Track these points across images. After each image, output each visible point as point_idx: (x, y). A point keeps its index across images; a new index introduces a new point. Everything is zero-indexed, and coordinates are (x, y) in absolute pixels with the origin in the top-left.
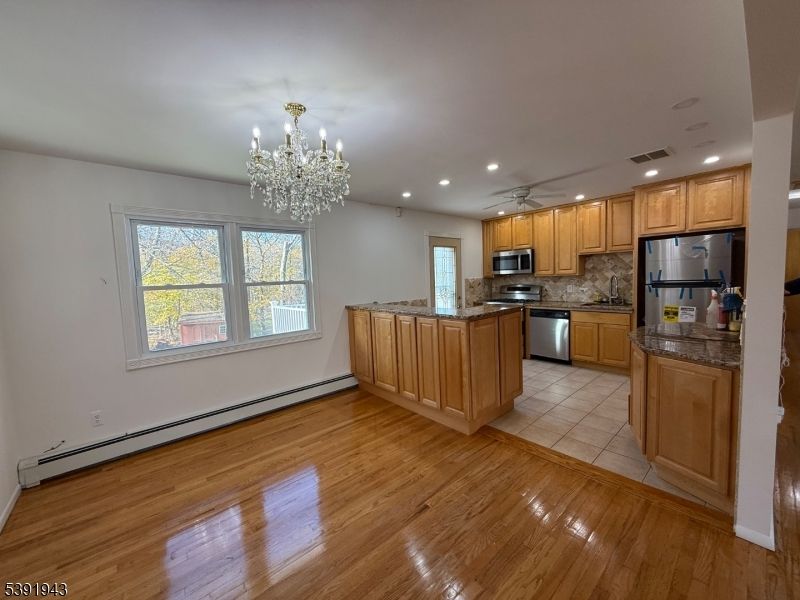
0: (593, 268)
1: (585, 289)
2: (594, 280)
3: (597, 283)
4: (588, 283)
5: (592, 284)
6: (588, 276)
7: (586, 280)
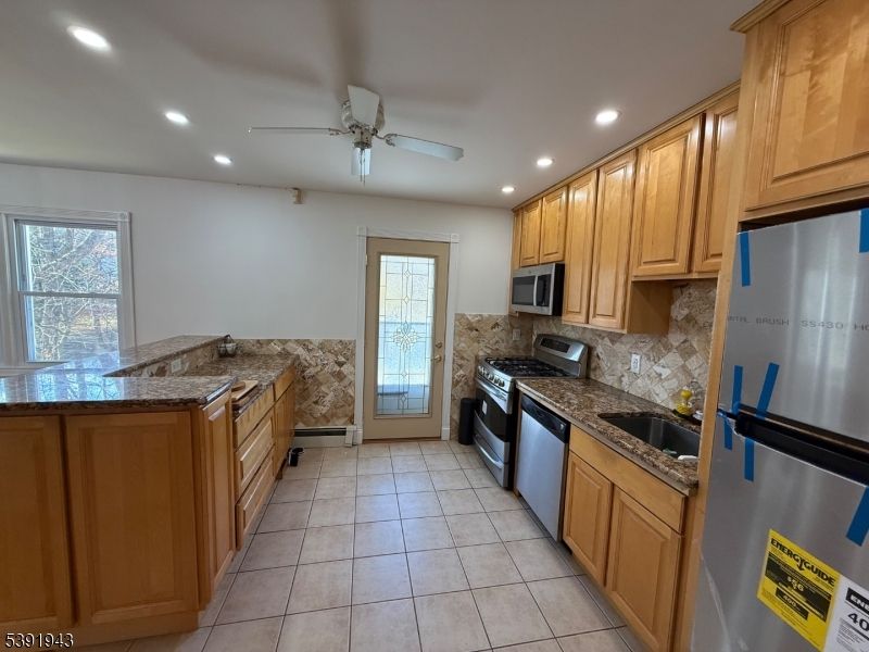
0: (689, 319)
1: (666, 372)
2: (687, 352)
3: (693, 363)
4: (673, 358)
5: (680, 361)
6: (675, 338)
7: (668, 348)
